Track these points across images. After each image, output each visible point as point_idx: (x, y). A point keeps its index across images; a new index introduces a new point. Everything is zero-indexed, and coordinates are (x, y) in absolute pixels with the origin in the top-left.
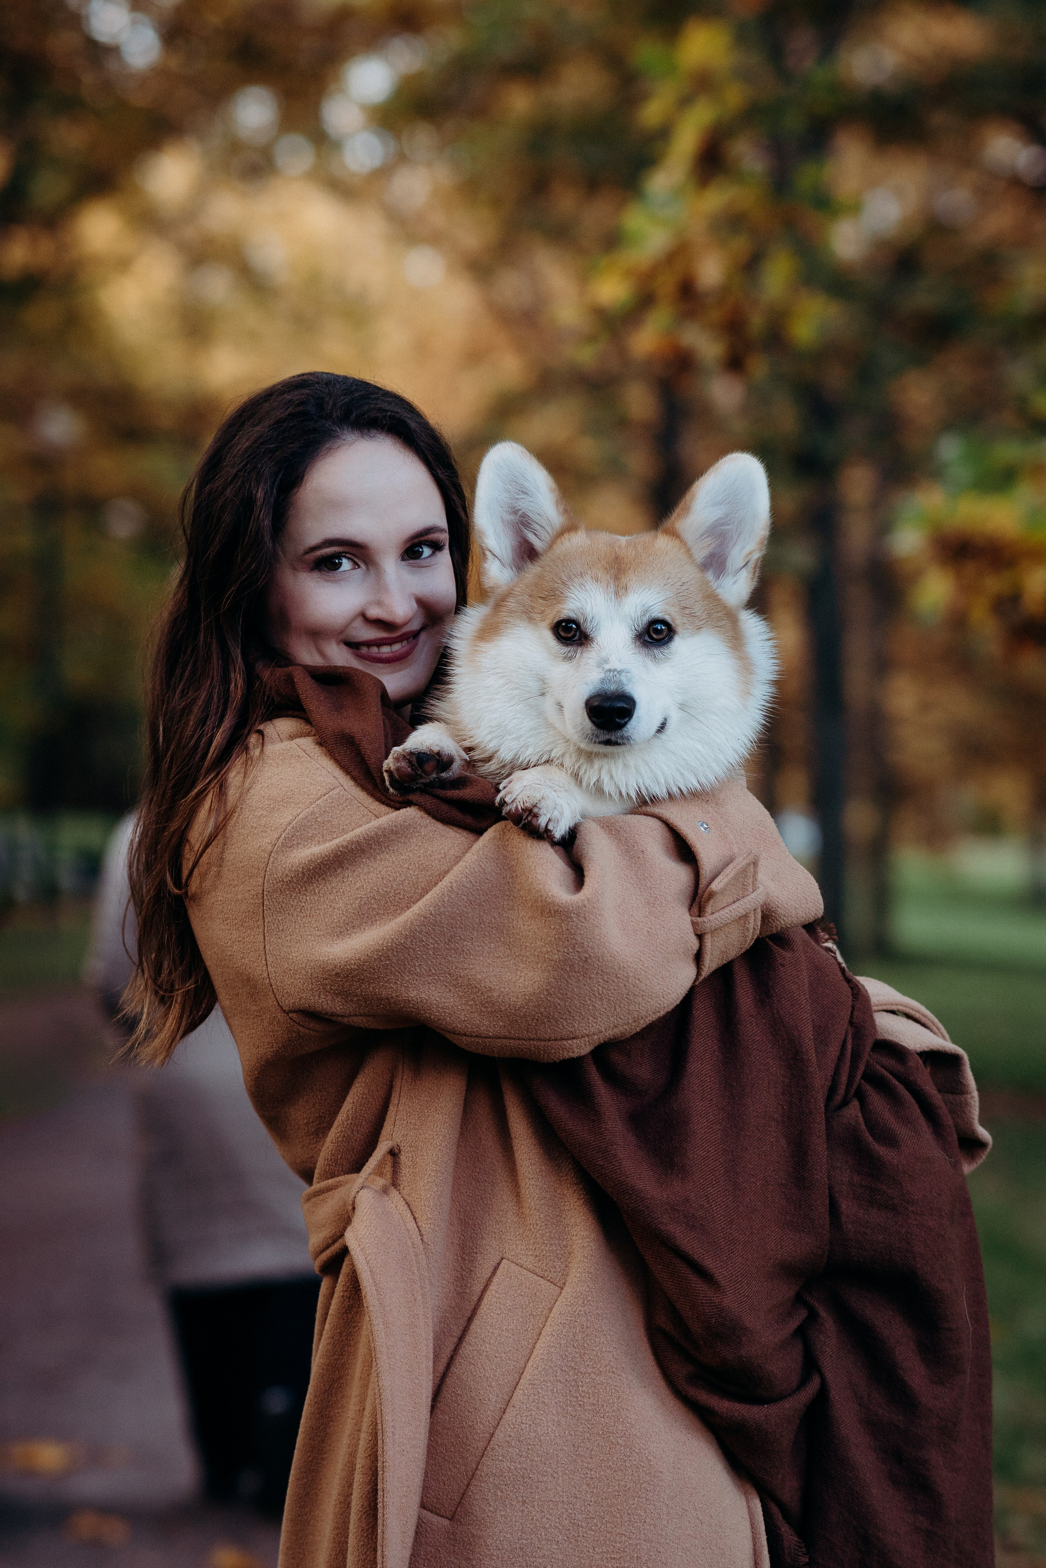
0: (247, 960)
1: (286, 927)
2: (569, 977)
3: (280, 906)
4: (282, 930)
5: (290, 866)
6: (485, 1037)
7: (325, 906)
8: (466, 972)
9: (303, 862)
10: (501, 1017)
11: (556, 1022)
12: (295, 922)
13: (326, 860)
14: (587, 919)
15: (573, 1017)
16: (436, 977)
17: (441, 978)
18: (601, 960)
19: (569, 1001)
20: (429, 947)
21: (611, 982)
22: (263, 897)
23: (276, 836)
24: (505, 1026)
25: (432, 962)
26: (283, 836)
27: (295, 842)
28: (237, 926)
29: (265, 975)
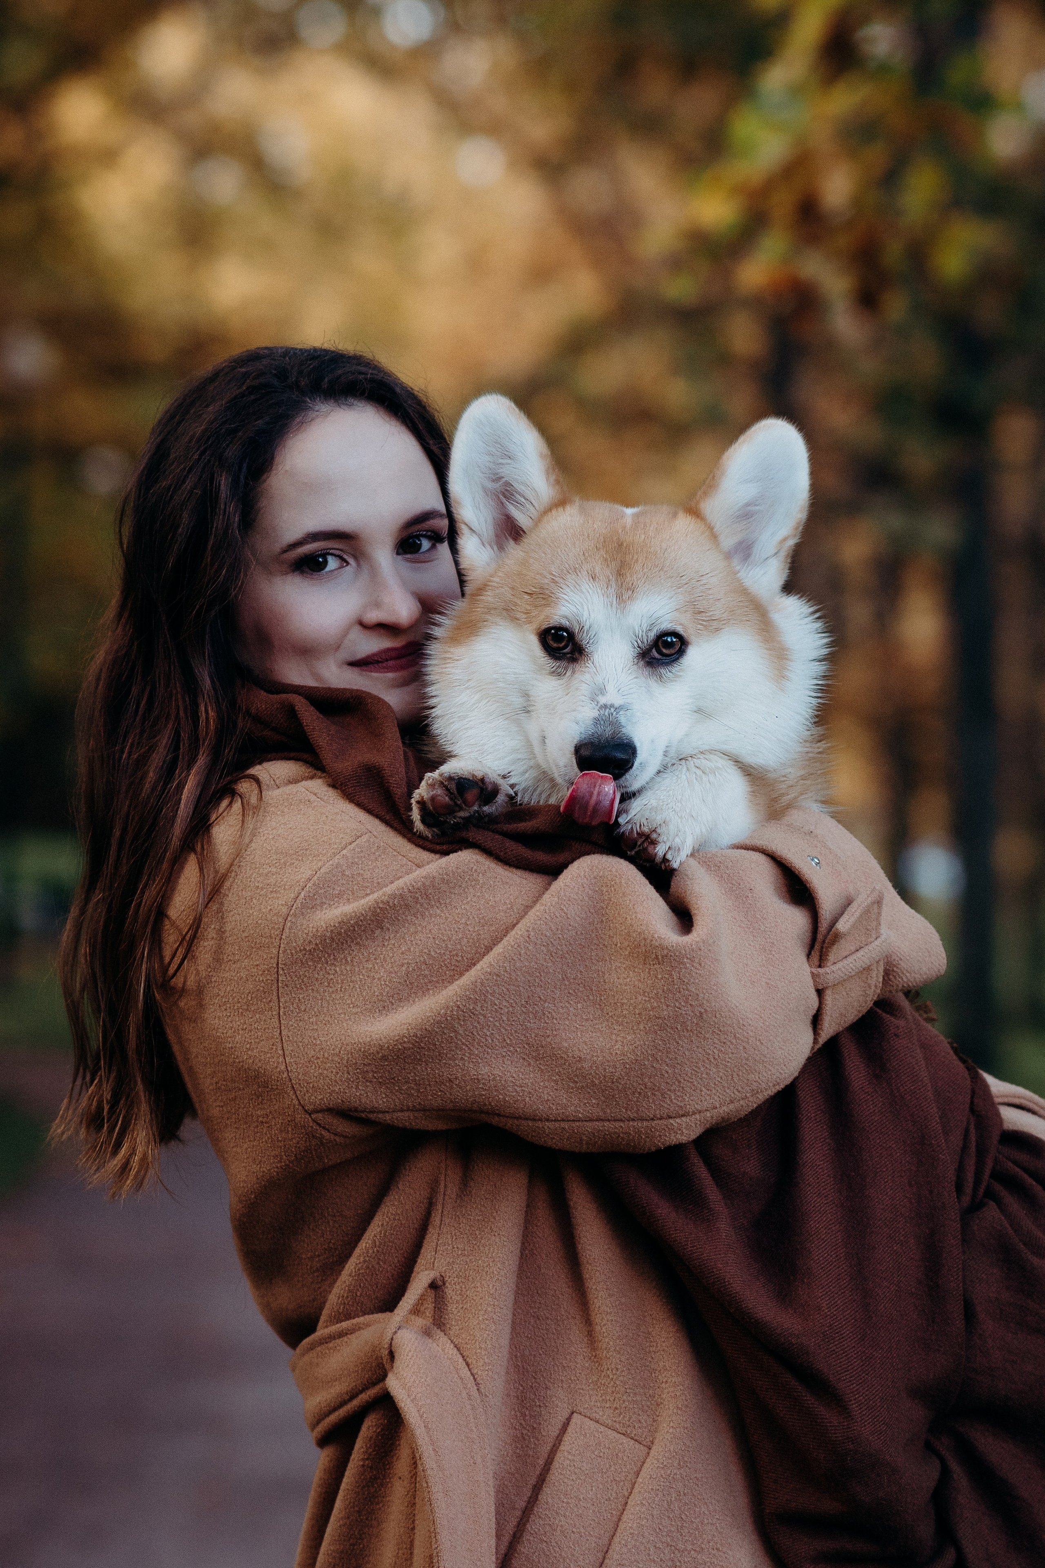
0: (255, 1051)
1: (309, 1005)
2: (680, 1036)
3: (301, 981)
4: (305, 1010)
5: (314, 930)
6: (573, 1121)
7: (361, 977)
8: (548, 1040)
9: (332, 924)
10: (595, 1092)
11: (662, 1095)
12: (322, 999)
13: (361, 920)
14: (703, 965)
15: (683, 1088)
16: (512, 1049)
17: (518, 1050)
18: (718, 1016)
19: (679, 1067)
20: (502, 1012)
21: (729, 1043)
22: (278, 971)
23: (293, 895)
24: (598, 1104)
25: (506, 1030)
26: (302, 895)
27: (318, 902)
28: (241, 1011)
29: (283, 1067)
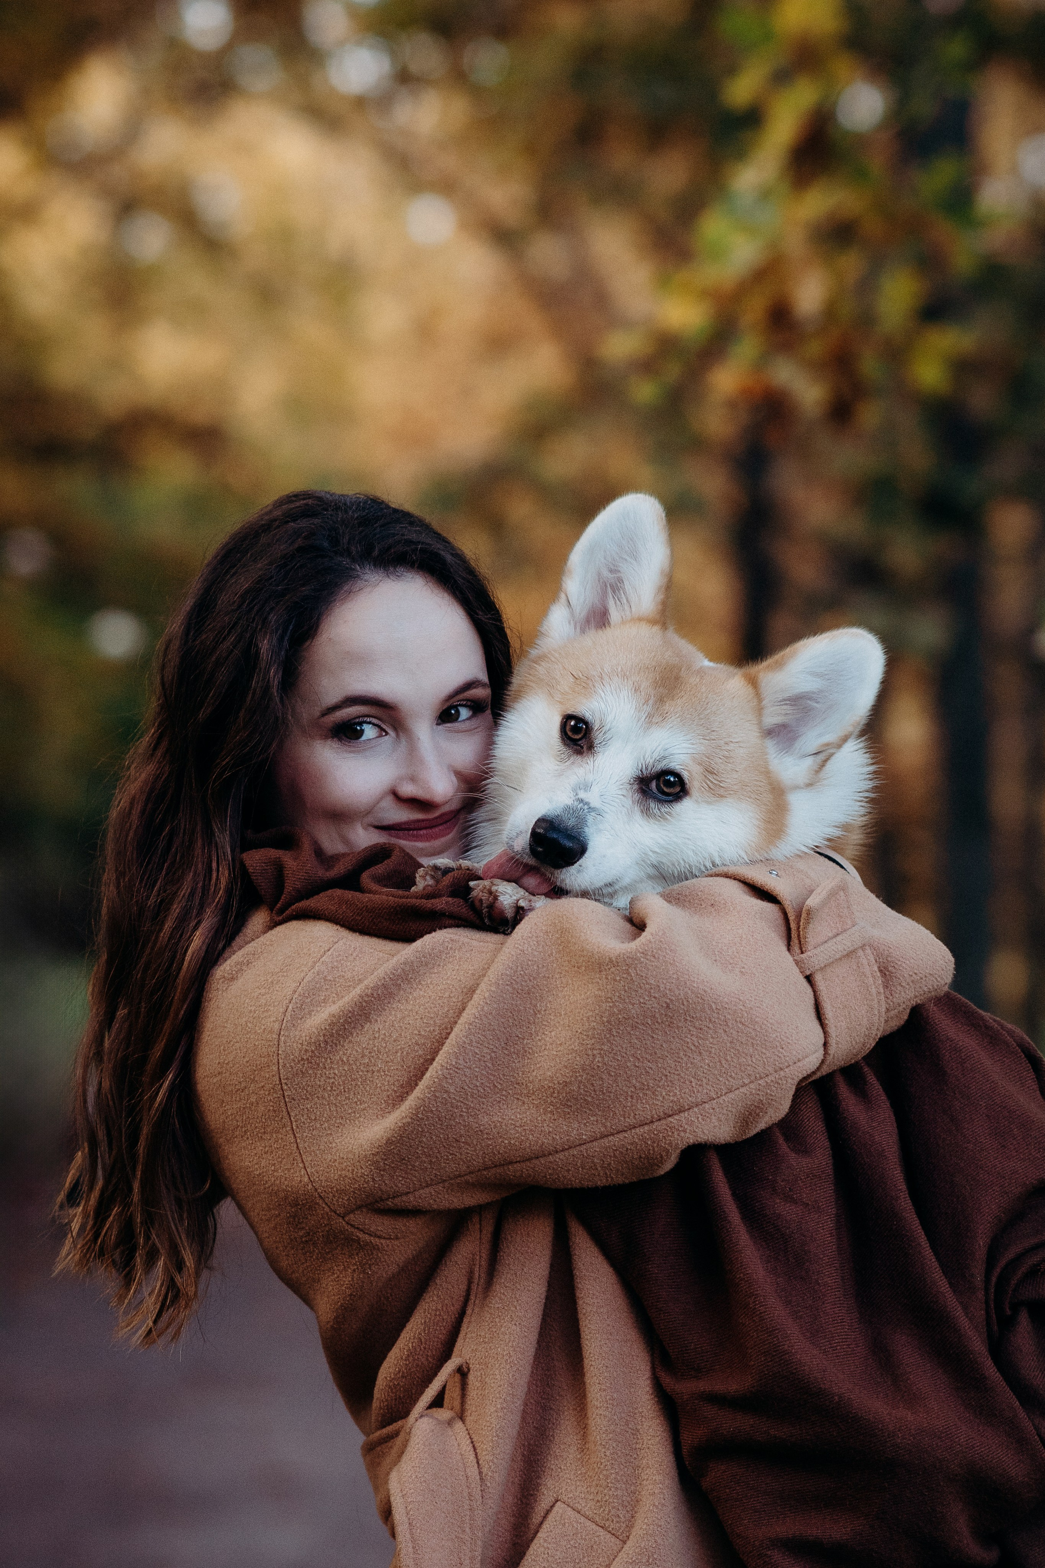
0: (280, 1171)
1: (318, 1113)
2: (653, 1031)
3: (305, 1092)
4: (315, 1119)
5: (308, 1038)
7: (361, 1073)
8: (534, 1074)
9: (323, 1028)
10: (590, 1110)
11: (653, 1093)
12: (328, 1104)
13: (350, 1017)
14: (656, 956)
15: (671, 1081)
16: (504, 1093)
17: (510, 1092)
18: (685, 1003)
19: (661, 1061)
20: (485, 1059)
21: (705, 1028)
22: (282, 1088)
23: (281, 1010)
24: (597, 1121)
25: (494, 1076)
26: (290, 1007)
27: (306, 1010)
28: (260, 1135)
29: (306, 1179)
